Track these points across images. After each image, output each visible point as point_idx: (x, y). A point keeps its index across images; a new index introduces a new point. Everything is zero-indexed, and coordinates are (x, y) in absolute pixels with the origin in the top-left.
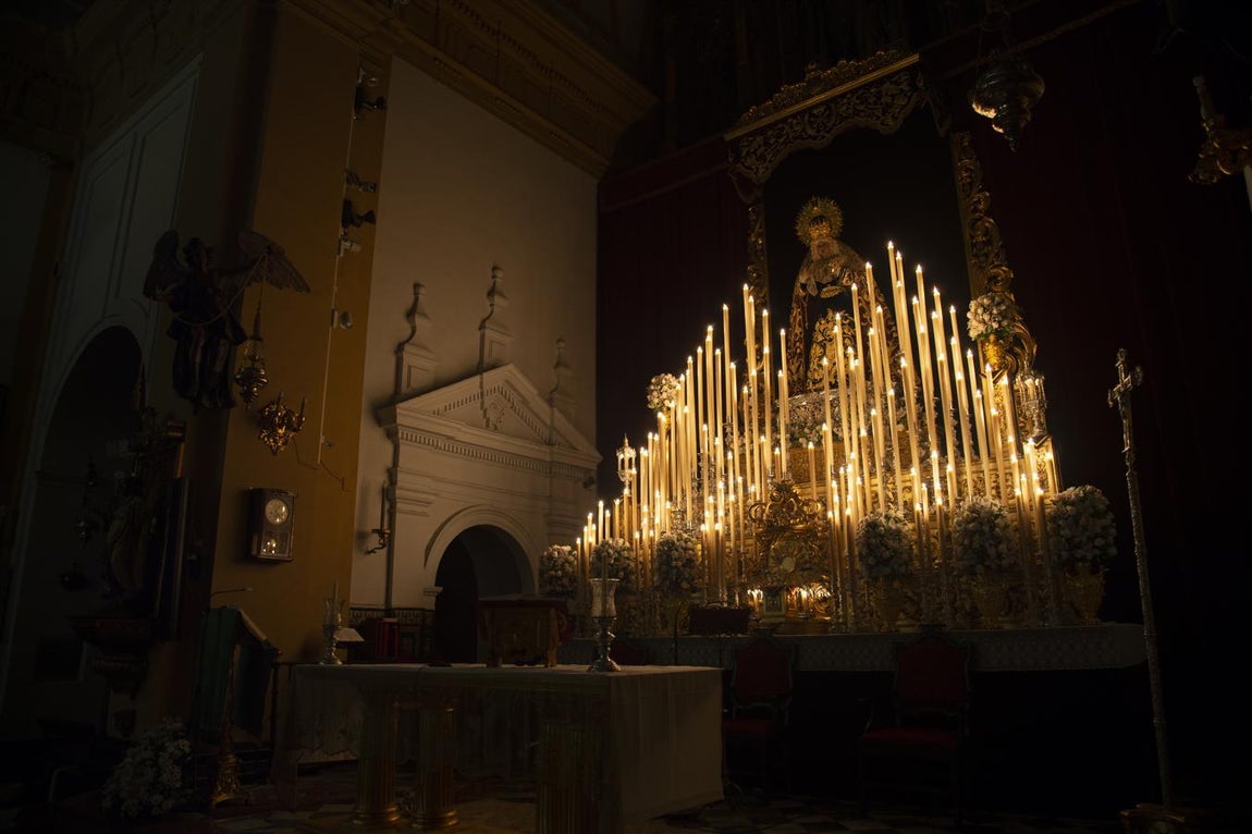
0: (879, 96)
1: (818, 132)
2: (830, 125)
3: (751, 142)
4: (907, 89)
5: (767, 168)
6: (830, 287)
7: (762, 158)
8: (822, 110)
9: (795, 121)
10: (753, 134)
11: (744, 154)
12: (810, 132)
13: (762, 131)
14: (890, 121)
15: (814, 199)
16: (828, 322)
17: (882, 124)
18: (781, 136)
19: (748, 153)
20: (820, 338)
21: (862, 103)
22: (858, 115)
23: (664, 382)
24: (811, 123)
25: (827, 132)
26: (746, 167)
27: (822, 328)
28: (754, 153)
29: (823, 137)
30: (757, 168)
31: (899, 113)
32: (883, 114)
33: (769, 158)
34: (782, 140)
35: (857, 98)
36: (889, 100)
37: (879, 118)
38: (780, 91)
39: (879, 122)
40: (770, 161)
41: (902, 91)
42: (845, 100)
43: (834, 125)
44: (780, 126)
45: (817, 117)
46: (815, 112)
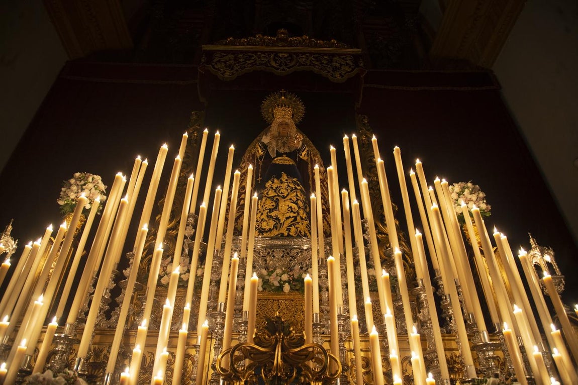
0: (331, 61)
1: (280, 65)
2: (290, 65)
3: (224, 56)
4: (351, 64)
5: (233, 74)
6: (285, 157)
7: (231, 67)
8: (286, 55)
9: (263, 55)
10: (227, 52)
11: (215, 61)
12: (273, 64)
13: (234, 52)
14: (338, 76)
15: (283, 91)
16: (282, 182)
17: (332, 76)
18: (249, 60)
19: (219, 61)
20: (272, 194)
21: (317, 61)
22: (314, 66)
23: (90, 179)
24: (275, 60)
25: (289, 68)
26: (215, 68)
27: (274, 186)
28: (225, 62)
29: (283, 70)
30: (225, 72)
31: (345, 74)
32: (333, 71)
33: (236, 68)
34: (249, 62)
35: (313, 58)
36: (338, 65)
37: (329, 72)
38: (255, 37)
39: (329, 74)
40: (237, 71)
41: (347, 64)
42: (304, 56)
43: (293, 66)
44: (250, 54)
45: (281, 58)
46: (280, 55)
